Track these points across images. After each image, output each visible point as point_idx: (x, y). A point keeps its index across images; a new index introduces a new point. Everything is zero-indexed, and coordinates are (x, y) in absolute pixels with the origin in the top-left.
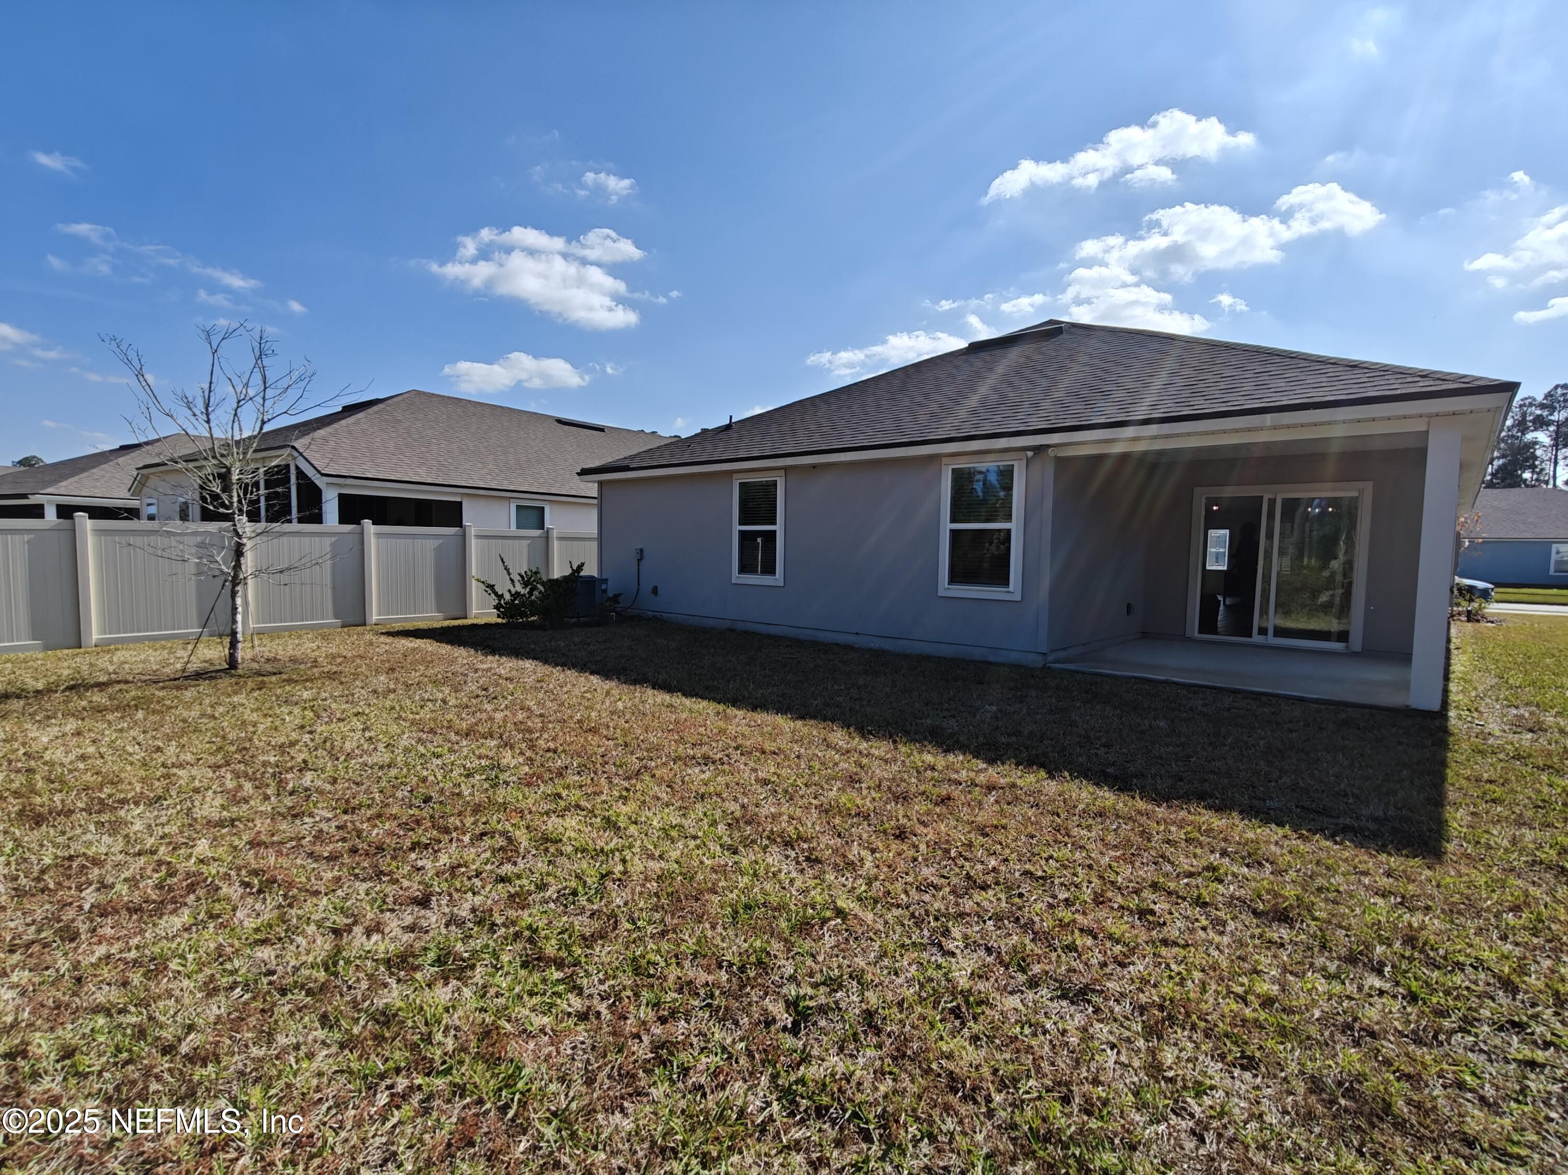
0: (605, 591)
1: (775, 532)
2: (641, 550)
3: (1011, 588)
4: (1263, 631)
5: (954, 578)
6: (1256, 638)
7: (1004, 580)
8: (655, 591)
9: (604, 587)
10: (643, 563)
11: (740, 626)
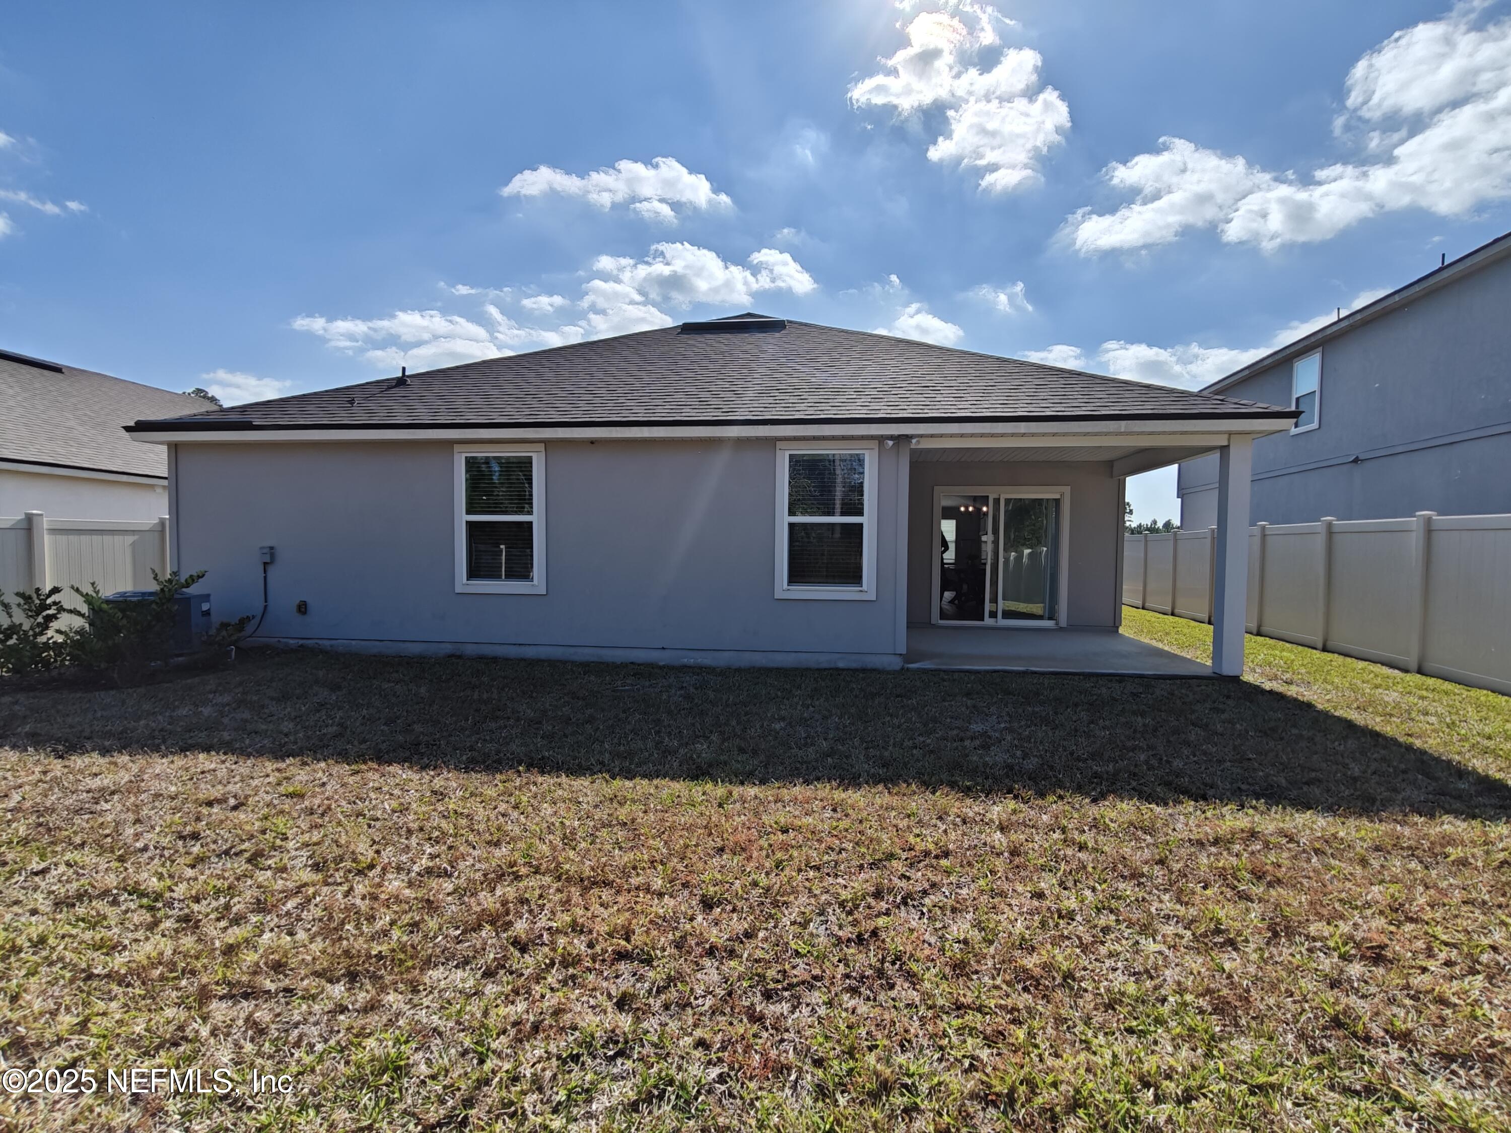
0: (207, 613)
1: (530, 524)
2: (272, 548)
3: (865, 587)
4: (993, 615)
5: (796, 575)
6: (988, 621)
7: (854, 576)
8: (303, 608)
9: (205, 607)
10: (271, 570)
11: (470, 650)
